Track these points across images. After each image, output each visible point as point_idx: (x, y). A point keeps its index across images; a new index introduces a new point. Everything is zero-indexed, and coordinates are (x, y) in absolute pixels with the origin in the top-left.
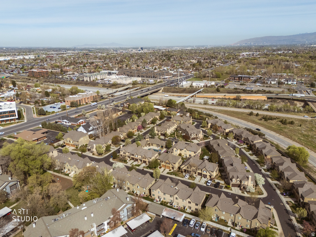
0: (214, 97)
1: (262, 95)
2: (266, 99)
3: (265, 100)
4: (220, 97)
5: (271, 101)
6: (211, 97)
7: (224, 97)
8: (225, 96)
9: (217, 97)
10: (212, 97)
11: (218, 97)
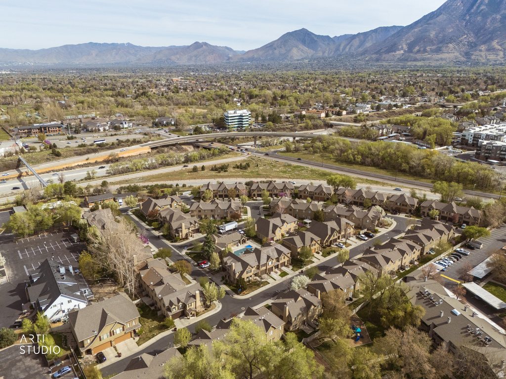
0: (68, 166)
1: (142, 146)
2: (150, 150)
3: (149, 153)
4: (80, 164)
5: (158, 152)
6: (61, 167)
7: (86, 162)
8: (87, 159)
9: (73, 165)
10: (65, 167)
11: (76, 164)
